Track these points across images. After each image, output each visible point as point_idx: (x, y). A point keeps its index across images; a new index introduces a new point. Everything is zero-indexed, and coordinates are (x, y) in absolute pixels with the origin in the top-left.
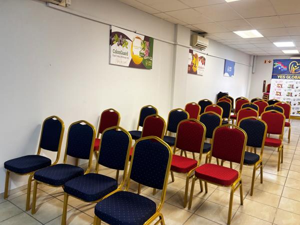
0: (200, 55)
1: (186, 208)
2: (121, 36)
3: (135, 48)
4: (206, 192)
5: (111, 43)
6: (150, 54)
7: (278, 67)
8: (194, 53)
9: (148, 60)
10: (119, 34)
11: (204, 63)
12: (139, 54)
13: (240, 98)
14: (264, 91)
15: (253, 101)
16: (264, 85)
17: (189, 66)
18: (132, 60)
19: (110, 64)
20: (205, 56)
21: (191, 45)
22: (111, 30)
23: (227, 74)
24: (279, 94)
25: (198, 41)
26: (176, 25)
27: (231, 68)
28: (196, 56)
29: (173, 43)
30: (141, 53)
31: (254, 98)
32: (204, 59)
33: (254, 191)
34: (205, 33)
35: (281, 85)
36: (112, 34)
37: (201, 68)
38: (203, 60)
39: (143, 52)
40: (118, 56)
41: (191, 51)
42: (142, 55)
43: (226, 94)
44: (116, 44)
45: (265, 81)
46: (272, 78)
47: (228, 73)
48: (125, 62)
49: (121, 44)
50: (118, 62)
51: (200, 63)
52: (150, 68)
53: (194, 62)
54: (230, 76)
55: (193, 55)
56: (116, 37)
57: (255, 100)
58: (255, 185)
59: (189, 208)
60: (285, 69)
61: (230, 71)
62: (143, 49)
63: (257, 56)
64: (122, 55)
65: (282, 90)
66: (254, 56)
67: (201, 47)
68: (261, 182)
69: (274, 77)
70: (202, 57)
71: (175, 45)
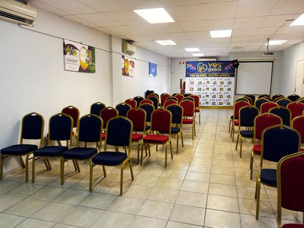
0: (130, 60)
1: (140, 165)
2: (72, 47)
3: (82, 56)
4: (150, 155)
5: (65, 53)
6: (93, 61)
7: (189, 68)
8: (125, 58)
9: (92, 65)
10: (70, 46)
11: (133, 66)
12: (85, 61)
13: (163, 94)
14: (181, 88)
15: (173, 95)
16: (181, 83)
17: (123, 69)
18: (80, 66)
19: (65, 70)
20: (133, 60)
21: (123, 51)
22: (64, 43)
23: (151, 75)
24: (192, 89)
25: (128, 48)
26: (110, 36)
27: (154, 69)
28: (127, 61)
29: (109, 50)
30: (86, 60)
31: (174, 93)
32: (134, 63)
33: (179, 151)
34: (133, 41)
35: (193, 82)
36: (65, 46)
37: (132, 70)
38: (132, 63)
39: (88, 59)
40: (71, 64)
41: (123, 57)
42: (88, 62)
43: (152, 92)
44: (68, 54)
45: (181, 80)
46: (186, 77)
47: (152, 73)
48: (76, 68)
49: (72, 54)
50: (71, 68)
51: (130, 67)
52: (94, 71)
53: (126, 66)
54: (154, 76)
55: (125, 60)
56: (68, 49)
57: (175, 94)
58: (179, 148)
59: (141, 164)
60: (195, 69)
61: (154, 72)
62: (88, 56)
63: (174, 58)
64: (73, 63)
65: (194, 86)
66: (171, 58)
67: (130, 53)
68: (183, 147)
69: (187, 76)
70: (131, 61)
71: (111, 52)
